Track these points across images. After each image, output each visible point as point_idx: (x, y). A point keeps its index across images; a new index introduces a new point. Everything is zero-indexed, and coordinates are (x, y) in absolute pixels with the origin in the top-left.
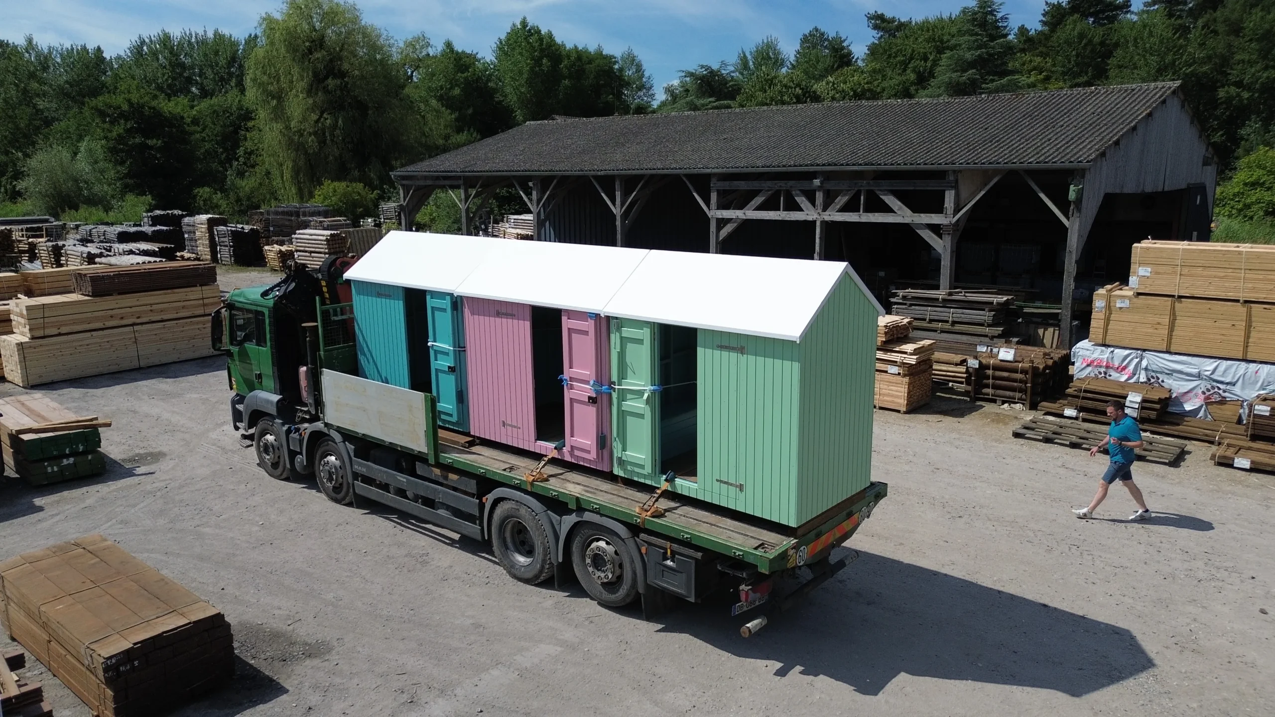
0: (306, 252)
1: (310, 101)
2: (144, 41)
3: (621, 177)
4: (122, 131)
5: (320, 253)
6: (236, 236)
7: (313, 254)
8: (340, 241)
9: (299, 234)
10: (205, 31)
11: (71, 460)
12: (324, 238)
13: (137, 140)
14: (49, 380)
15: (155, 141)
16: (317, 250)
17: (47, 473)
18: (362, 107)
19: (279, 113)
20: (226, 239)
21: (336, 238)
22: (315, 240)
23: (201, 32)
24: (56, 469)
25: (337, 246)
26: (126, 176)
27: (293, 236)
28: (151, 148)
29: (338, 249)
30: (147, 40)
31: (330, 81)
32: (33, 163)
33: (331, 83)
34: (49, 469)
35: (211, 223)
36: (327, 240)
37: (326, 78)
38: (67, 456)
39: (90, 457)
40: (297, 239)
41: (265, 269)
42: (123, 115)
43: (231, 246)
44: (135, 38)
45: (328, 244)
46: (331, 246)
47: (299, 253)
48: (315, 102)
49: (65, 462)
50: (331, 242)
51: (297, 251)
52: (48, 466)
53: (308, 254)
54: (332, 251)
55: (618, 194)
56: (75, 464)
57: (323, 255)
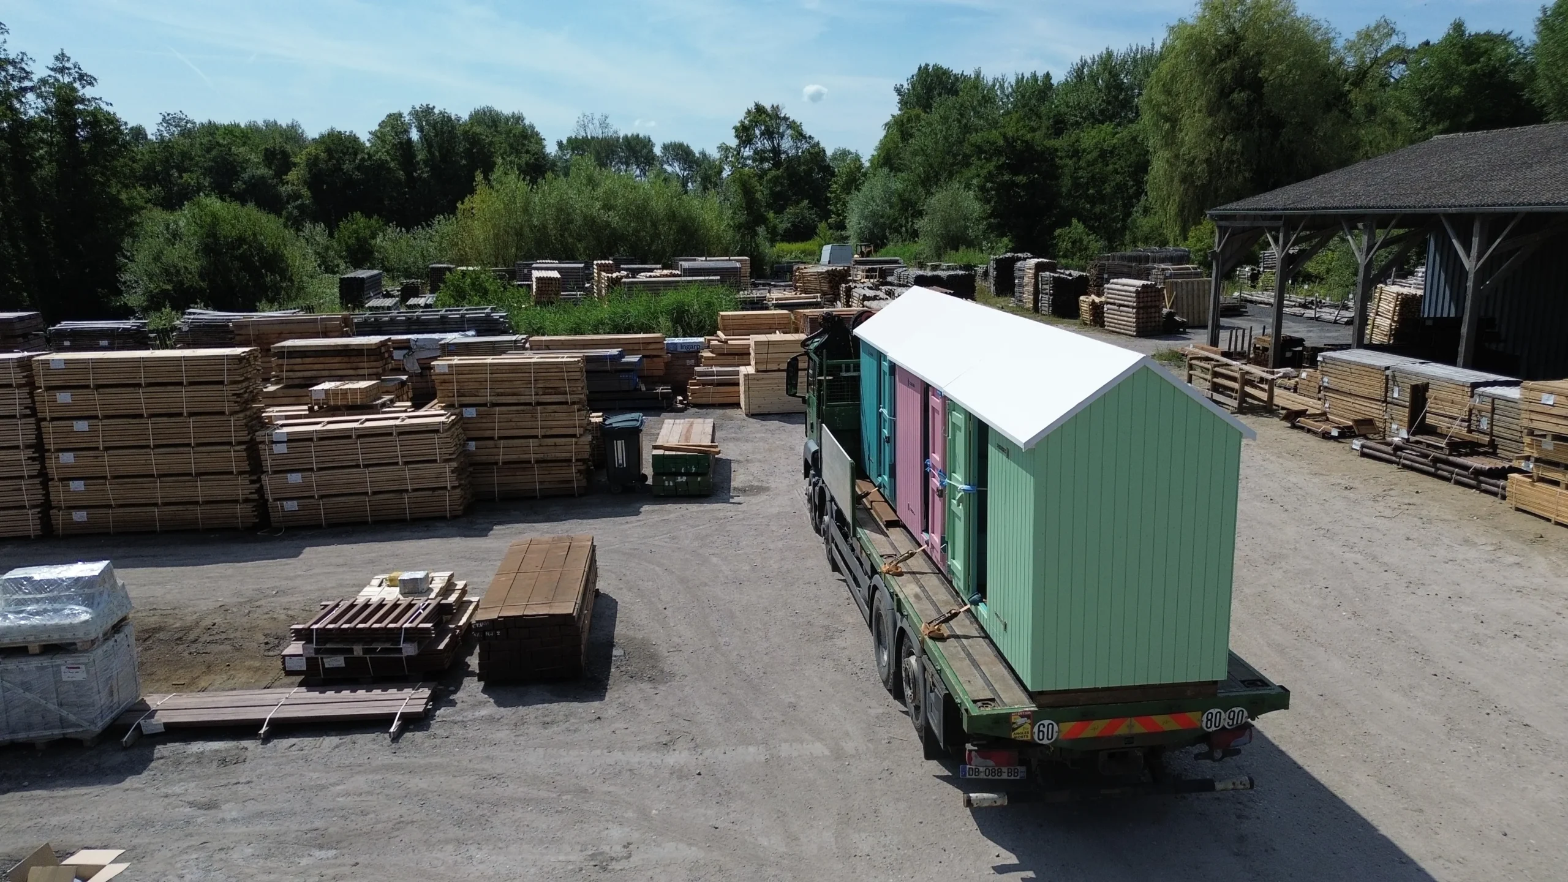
0: (1114, 304)
1: (1209, 121)
2: (1086, 62)
3: (1485, 216)
4: (992, 168)
5: (1128, 306)
6: (1058, 283)
7: (1122, 308)
8: (1153, 294)
9: (1112, 283)
10: (1153, 44)
11: (684, 479)
12: (1134, 289)
13: (1006, 177)
14: (766, 411)
15: (1021, 177)
16: (1126, 303)
17: (664, 486)
18: (1276, 124)
19: (1170, 140)
20: (1047, 287)
21: (1149, 290)
22: (1126, 291)
23: (1148, 46)
24: (671, 484)
25: (1149, 299)
26: (991, 216)
27: (1106, 286)
28: (1017, 185)
29: (1149, 304)
30: (1089, 61)
31: (1235, 95)
32: (933, 201)
33: (1238, 97)
34: (666, 483)
35: (1039, 268)
36: (1137, 292)
37: (1232, 91)
38: (682, 475)
39: (699, 479)
40: (1108, 289)
41: (1077, 321)
42: (998, 152)
43: (1051, 295)
44: (1077, 61)
45: (1138, 297)
46: (1141, 300)
47: (1109, 306)
48: (1215, 122)
49: (679, 479)
50: (1141, 295)
51: (1108, 303)
52: (666, 480)
53: (1116, 307)
54: (1141, 305)
55: (1475, 241)
56: (687, 482)
57: (1131, 310)
